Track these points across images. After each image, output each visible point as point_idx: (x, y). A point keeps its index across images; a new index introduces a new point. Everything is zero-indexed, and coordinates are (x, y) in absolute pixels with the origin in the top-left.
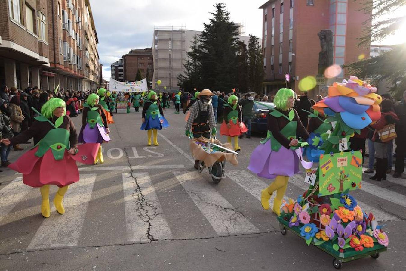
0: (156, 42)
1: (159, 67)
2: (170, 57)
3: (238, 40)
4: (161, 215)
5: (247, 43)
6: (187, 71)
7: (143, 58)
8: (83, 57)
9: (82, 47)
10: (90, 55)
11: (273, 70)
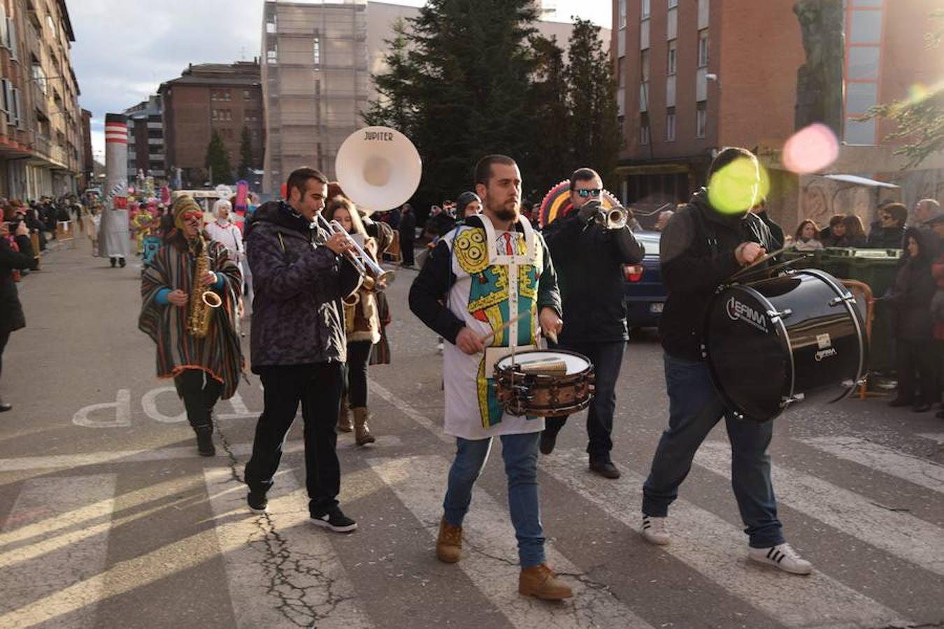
0: (271, 41)
1: (285, 123)
2: (318, 92)
3: (535, 35)
4: (350, 601)
5: (564, 44)
7: (227, 95)
8: (23, 86)
9: (19, 51)
10: (47, 79)
11: (647, 129)
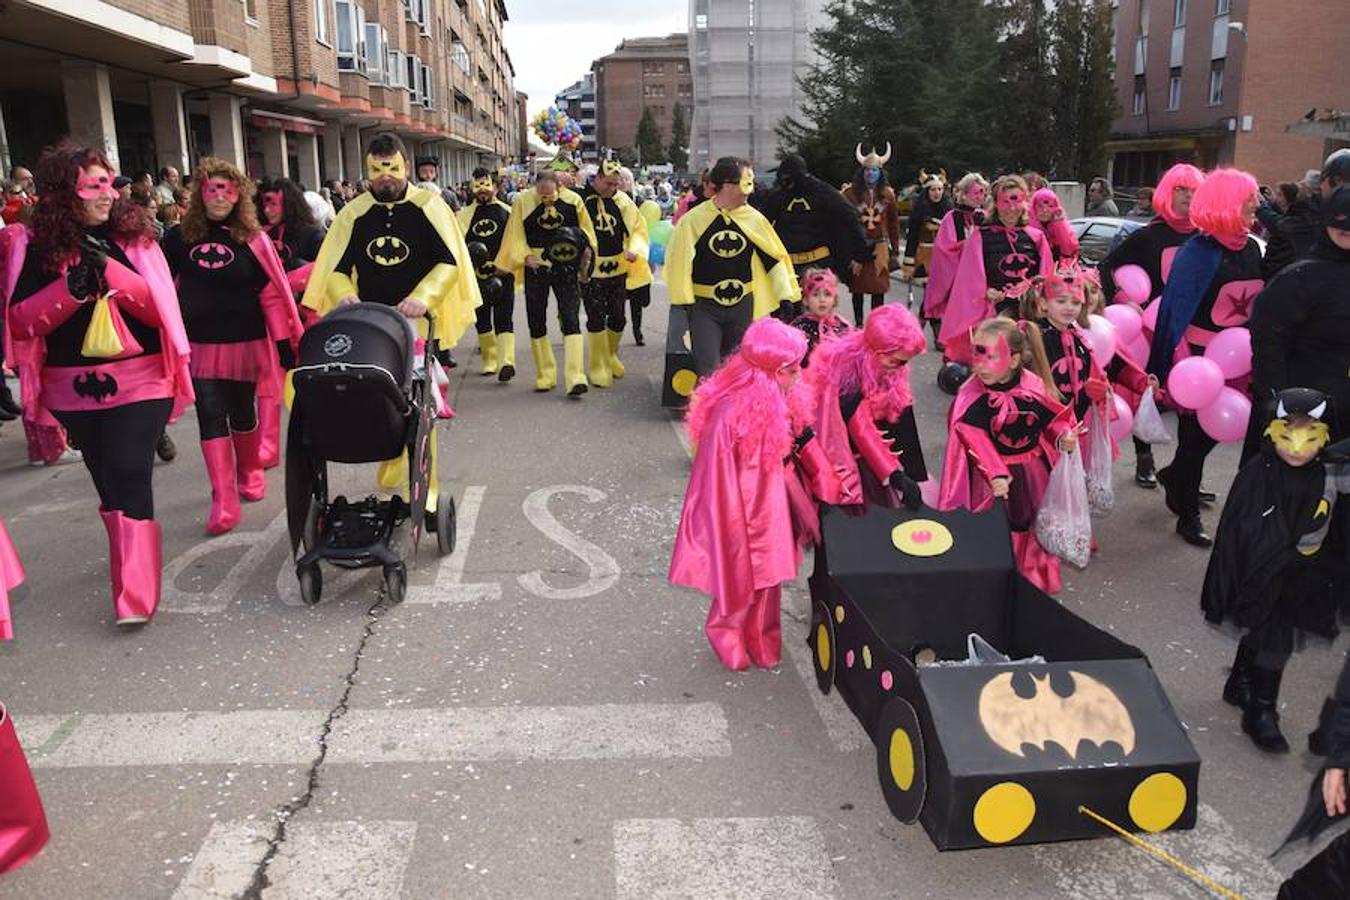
0: (700, 4)
1: (714, 94)
2: (751, 59)
6: (810, 105)
7: (660, 70)
8: (436, 62)
9: (433, 28)
10: (469, 54)
11: (1143, 95)
